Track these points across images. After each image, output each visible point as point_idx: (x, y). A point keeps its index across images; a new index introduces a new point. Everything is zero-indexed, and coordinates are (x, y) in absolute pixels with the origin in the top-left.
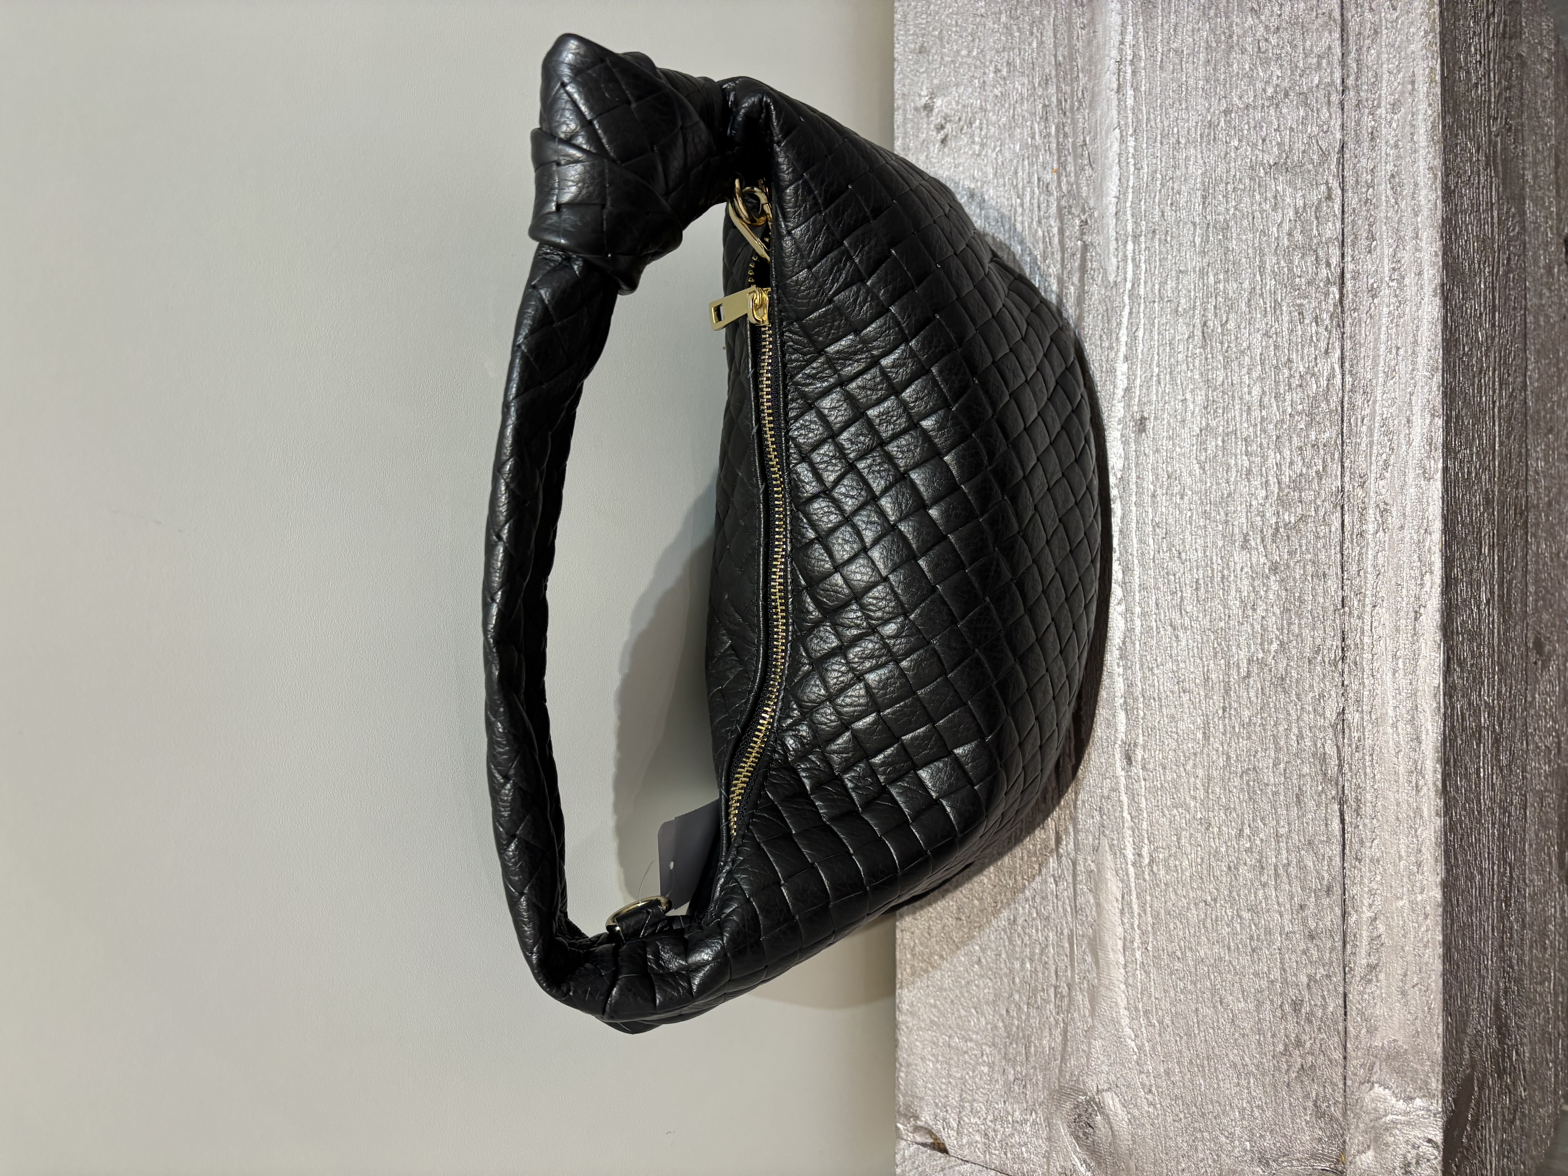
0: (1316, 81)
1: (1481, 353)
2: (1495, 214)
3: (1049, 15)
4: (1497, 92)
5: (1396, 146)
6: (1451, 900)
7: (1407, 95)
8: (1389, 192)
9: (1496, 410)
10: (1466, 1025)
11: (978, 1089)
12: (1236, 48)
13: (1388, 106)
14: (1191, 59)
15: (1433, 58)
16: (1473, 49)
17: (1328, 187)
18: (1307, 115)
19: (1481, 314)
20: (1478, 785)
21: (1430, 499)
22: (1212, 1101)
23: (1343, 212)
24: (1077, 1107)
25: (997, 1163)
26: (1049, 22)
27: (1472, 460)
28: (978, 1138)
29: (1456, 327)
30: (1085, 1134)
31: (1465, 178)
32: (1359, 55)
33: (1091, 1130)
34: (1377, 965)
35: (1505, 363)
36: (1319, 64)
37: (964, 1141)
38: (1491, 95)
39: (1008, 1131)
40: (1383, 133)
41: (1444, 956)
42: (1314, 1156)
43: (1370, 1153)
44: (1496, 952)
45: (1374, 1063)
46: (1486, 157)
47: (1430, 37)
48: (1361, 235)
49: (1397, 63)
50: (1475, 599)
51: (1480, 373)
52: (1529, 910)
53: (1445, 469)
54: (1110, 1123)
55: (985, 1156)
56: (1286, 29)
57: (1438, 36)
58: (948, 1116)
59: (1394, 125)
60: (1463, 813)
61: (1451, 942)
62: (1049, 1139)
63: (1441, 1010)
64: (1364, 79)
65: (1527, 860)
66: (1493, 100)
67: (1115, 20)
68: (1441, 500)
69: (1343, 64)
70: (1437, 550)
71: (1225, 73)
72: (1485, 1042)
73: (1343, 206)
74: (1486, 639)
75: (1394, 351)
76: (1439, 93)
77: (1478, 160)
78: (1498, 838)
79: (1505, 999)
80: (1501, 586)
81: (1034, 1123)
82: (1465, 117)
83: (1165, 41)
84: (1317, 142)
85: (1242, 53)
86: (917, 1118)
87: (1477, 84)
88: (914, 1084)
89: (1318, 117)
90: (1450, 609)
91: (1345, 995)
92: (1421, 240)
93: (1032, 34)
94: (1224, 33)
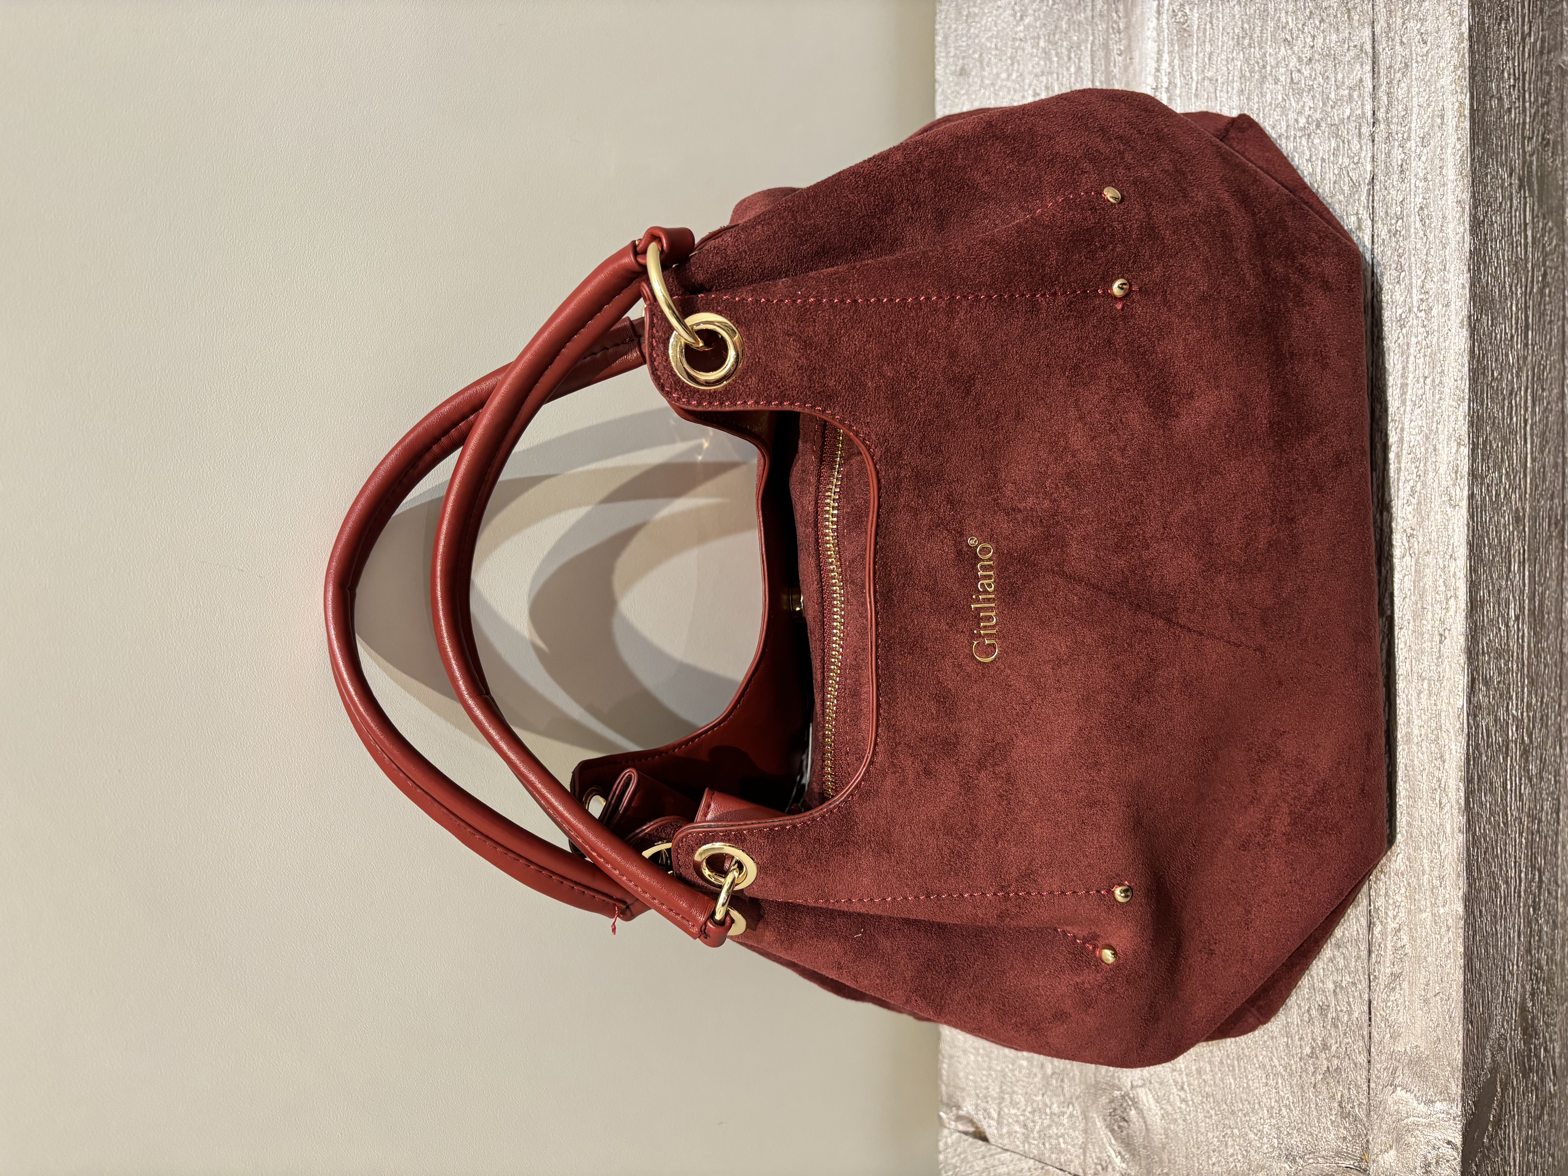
0: (1348, 112)
1: (1512, 375)
2: (1529, 233)
3: (1087, 41)
4: (1533, 111)
5: (1426, 179)
6: (1473, 912)
7: (1437, 128)
8: (1419, 225)
9: (1528, 428)
10: (1488, 1029)
11: (1017, 1081)
12: (1270, 78)
13: (1418, 139)
14: (1225, 87)
15: (1462, 93)
16: (1506, 75)
17: (1358, 218)
18: (1338, 146)
19: (1512, 336)
20: (1504, 798)
21: (1455, 526)
22: (1241, 1099)
23: (1373, 242)
24: (1112, 1101)
25: (1036, 1152)
26: (1086, 48)
27: (1501, 481)
28: (1017, 1128)
29: (1483, 355)
30: (1120, 1127)
31: (1495, 206)
32: (1390, 88)
33: (1126, 1124)
34: (1401, 973)
35: (1539, 379)
36: (1350, 96)
37: (1005, 1130)
38: (1525, 115)
39: (1047, 1122)
40: (1413, 165)
41: (1465, 967)
42: (1338, 1154)
43: (1393, 1152)
44: (1522, 956)
45: (1397, 1067)
46: (1520, 179)
47: (1459, 72)
48: (1391, 265)
49: (1427, 97)
50: (1503, 617)
51: (1511, 394)
52: (1561, 910)
53: (1471, 496)
54: (1144, 1118)
55: (1024, 1146)
56: (1319, 61)
57: (1467, 71)
58: (988, 1107)
59: (1424, 158)
60: (1487, 827)
61: (1473, 952)
62: (1085, 1131)
63: (1461, 1018)
64: (1395, 112)
65: (1560, 861)
66: (1528, 120)
67: (1151, 47)
68: (1466, 528)
69: (1374, 97)
70: (1462, 576)
71: (1258, 102)
72: (1509, 1044)
73: (1373, 236)
74: (1515, 654)
75: (1422, 380)
76: (1468, 127)
77: (1511, 184)
78: (1526, 847)
79: (1532, 1000)
80: (1532, 599)
81: (1071, 1116)
82: (1497, 145)
83: (1200, 69)
84: (1348, 173)
85: (1275, 83)
86: (959, 1107)
87: (1509, 110)
88: (956, 1075)
89: (1350, 148)
90: (1475, 630)
91: (1370, 1002)
92: (1449, 272)
93: (1070, 59)
94: (1258, 63)
